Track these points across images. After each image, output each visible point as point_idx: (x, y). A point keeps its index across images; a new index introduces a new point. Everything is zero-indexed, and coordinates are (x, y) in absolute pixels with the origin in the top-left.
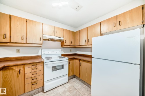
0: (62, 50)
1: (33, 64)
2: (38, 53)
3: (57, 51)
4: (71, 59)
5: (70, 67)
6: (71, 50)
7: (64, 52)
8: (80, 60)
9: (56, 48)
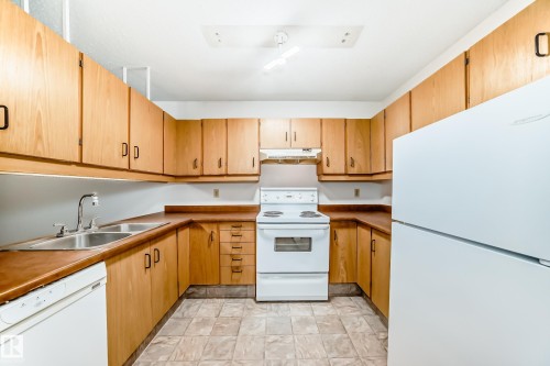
0: (318, 191)
1: (234, 224)
2: (252, 199)
3: (303, 193)
4: (343, 224)
5: (340, 253)
6: (357, 192)
7: (330, 198)
8: (372, 229)
9: (299, 185)
